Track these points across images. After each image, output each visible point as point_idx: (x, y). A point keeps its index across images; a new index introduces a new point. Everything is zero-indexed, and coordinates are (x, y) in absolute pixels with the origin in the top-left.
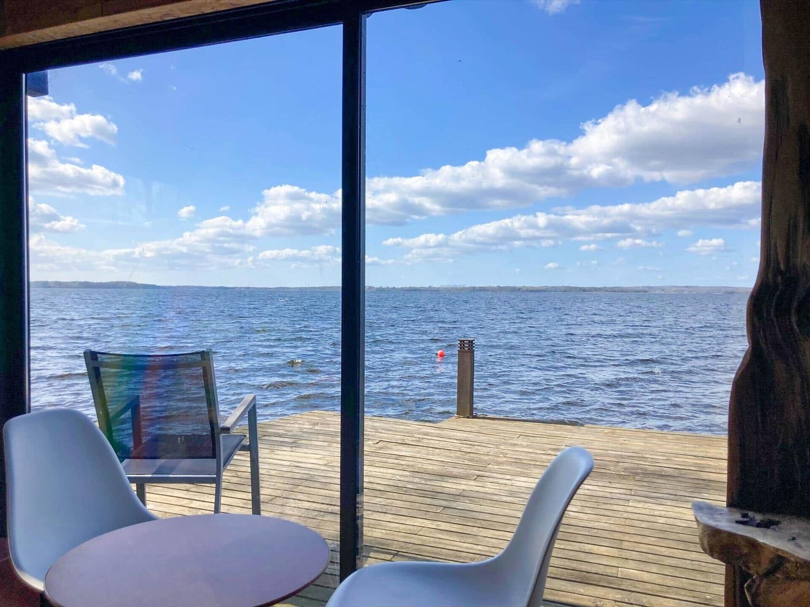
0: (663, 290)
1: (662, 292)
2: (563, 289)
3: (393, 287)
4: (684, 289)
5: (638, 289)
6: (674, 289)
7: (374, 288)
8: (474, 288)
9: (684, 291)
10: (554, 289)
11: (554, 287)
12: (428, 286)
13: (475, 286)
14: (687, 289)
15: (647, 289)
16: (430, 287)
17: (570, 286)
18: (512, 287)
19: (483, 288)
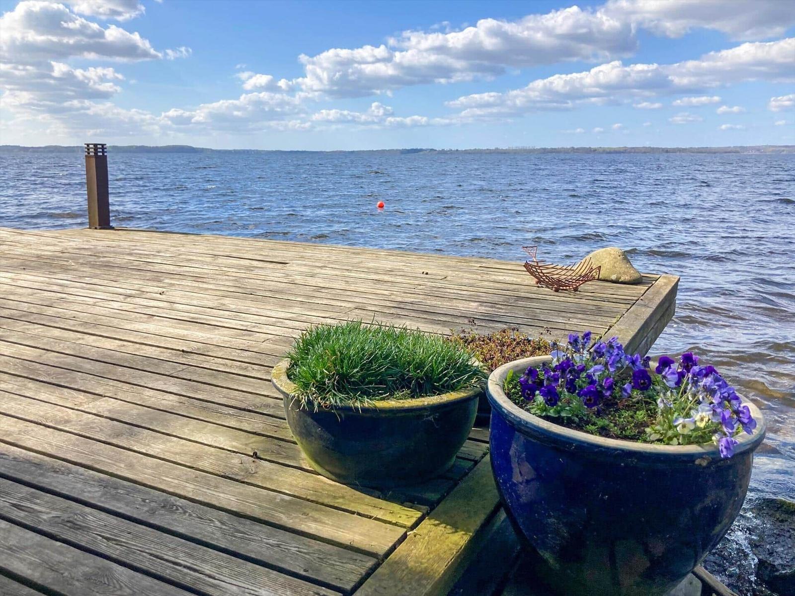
0: (758, 150)
1: (757, 153)
2: (643, 151)
3: (456, 149)
4: (783, 149)
5: (729, 150)
6: (771, 149)
7: (436, 150)
8: (544, 149)
9: (783, 151)
10: (633, 150)
11: (633, 148)
12: (494, 148)
13: (546, 147)
14: (787, 149)
15: (738, 149)
16: (497, 149)
17: (652, 146)
18: (587, 149)
19: (555, 149)
